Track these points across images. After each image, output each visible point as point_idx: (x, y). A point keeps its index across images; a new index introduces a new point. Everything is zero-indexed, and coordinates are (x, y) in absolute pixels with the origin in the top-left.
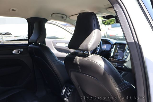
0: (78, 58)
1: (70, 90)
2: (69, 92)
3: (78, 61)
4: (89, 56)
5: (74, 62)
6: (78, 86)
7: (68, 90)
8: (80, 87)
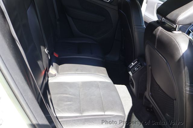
0: (160, 28)
1: (139, 66)
2: (138, 68)
3: (158, 33)
4: (174, 32)
5: (154, 32)
6: (149, 66)
7: (138, 65)
8: (150, 68)
